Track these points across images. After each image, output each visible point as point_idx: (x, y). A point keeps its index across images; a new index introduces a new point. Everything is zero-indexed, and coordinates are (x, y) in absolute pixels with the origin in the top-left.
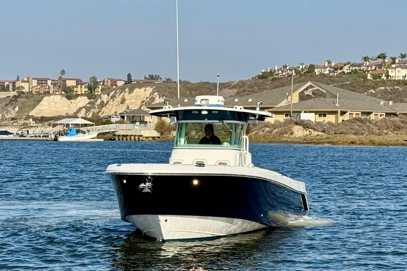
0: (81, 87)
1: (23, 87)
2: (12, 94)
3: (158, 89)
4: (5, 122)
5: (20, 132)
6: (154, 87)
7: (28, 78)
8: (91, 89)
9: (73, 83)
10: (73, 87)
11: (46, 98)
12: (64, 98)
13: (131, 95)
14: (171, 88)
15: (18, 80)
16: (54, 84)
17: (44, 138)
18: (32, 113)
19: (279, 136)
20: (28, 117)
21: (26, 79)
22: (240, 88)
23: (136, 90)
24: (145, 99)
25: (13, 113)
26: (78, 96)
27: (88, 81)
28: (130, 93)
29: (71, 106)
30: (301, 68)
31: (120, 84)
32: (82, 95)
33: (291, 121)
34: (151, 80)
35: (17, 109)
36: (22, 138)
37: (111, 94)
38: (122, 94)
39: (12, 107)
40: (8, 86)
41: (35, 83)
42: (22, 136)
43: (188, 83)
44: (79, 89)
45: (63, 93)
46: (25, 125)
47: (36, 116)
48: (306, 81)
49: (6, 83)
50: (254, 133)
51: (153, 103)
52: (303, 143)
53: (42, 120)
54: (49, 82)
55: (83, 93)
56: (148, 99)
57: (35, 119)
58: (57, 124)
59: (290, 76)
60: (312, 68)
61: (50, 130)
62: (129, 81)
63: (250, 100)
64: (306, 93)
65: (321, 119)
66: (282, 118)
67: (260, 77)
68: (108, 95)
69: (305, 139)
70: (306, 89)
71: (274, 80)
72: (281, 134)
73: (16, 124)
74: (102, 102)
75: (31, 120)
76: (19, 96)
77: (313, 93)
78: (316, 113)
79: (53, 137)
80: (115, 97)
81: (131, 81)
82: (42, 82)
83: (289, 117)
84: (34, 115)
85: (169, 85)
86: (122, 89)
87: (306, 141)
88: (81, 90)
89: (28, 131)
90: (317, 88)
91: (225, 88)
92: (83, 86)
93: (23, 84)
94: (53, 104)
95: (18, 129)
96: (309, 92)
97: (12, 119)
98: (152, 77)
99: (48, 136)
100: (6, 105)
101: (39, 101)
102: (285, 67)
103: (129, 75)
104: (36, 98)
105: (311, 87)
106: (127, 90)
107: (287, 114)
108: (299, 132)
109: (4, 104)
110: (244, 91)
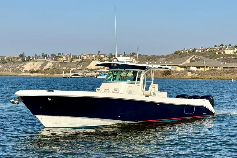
0: (106, 57)
1: (84, 58)
2: (80, 60)
4: (77, 71)
5: (83, 75)
6: (134, 57)
8: (110, 58)
9: (103, 56)
11: (93, 62)
14: (141, 58)
15: (82, 55)
16: (96, 56)
17: (92, 77)
19: (182, 76)
20: (86, 69)
21: (85, 54)
22: (167, 58)
25: (80, 67)
27: (109, 55)
30: (190, 49)
31: (121, 56)
32: (106, 60)
33: (187, 70)
35: (82, 66)
36: (84, 77)
39: (80, 65)
40: (78, 57)
41: (88, 56)
43: (147, 56)
44: (105, 58)
45: (99, 60)
46: (85, 72)
47: (89, 68)
48: (192, 55)
49: (78, 56)
50: (172, 75)
52: (191, 79)
53: (91, 70)
54: (94, 56)
57: (88, 70)
58: (97, 72)
59: (186, 53)
60: (195, 50)
61: (94, 74)
63: (171, 62)
64: (193, 59)
65: (198, 70)
66: (183, 69)
67: (175, 53)
69: (192, 77)
70: (193, 58)
71: (180, 54)
72: (183, 75)
73: (81, 72)
75: (87, 70)
76: (82, 61)
77: (195, 60)
78: (196, 67)
79: (95, 76)
81: (125, 55)
82: (91, 55)
83: (186, 69)
85: (140, 56)
87: (192, 78)
88: (106, 59)
89: (86, 74)
90: (197, 57)
91: (161, 58)
93: (84, 56)
94: (95, 64)
96: (194, 59)
97: (80, 70)
98: (133, 54)
100: (78, 64)
101: (90, 63)
102: (184, 49)
103: (124, 53)
104: (89, 62)
105: (194, 57)
107: (185, 67)
108: (190, 74)
110: (169, 59)
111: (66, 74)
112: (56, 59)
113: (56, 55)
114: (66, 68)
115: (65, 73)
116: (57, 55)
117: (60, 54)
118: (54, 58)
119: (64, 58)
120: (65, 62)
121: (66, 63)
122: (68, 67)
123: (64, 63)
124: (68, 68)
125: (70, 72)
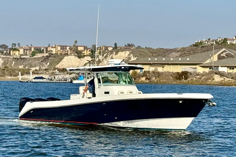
0: (87, 51)
1: (52, 51)
2: (46, 55)
3: (133, 53)
4: (41, 72)
5: (50, 78)
6: (131, 51)
7: (55, 45)
8: (93, 51)
9: (82, 48)
10: (82, 51)
11: (66, 57)
12: (76, 58)
13: (117, 56)
14: (141, 52)
15: (49, 46)
16: (71, 49)
17: (64, 81)
19: (205, 81)
20: (55, 69)
21: (54, 46)
22: (182, 52)
23: (120, 53)
24: (125, 58)
25: (46, 66)
26: (85, 56)
27: (91, 47)
28: (116, 55)
29: (81, 62)
30: (219, 40)
31: (110, 49)
32: (87, 55)
33: (213, 72)
34: (129, 47)
35: (48, 64)
36: (51, 81)
37: (105, 55)
38: (111, 55)
39: (46, 62)
40: (43, 50)
41: (59, 48)
42: (51, 80)
43: (151, 48)
44: (85, 52)
45: (76, 54)
46: (53, 74)
48: (222, 48)
49: (42, 48)
50: (190, 79)
51: (130, 61)
52: (220, 85)
53: (64, 70)
54: (68, 48)
55: (88, 54)
56: (127, 58)
57: (59, 70)
58: (72, 73)
59: (213, 45)
60: (225, 40)
61: (68, 77)
62: (116, 47)
63: (188, 59)
65: (231, 71)
66: (207, 70)
67: (194, 45)
68: (103, 56)
69: (221, 83)
70: (222, 53)
71: (203, 47)
72: (207, 79)
73: (47, 73)
74: (99, 60)
75: (56, 70)
76: (50, 56)
77: (226, 55)
78: (228, 67)
79: (70, 80)
80: (107, 57)
81: (117, 48)
82: (63, 48)
83: (211, 70)
84: (59, 67)
85: (139, 50)
86: (111, 52)
88: (87, 53)
89: (55, 77)
90: (228, 52)
91: (173, 52)
92: (88, 50)
93: (52, 49)
94: (70, 61)
95: (49, 76)
96: (224, 55)
97: (46, 70)
98: (129, 45)
99: (67, 80)
100: (42, 62)
101: (62, 59)
102: (209, 39)
103: (116, 44)
104: (60, 57)
106: (114, 53)
107: (210, 67)
109: (41, 60)
110: (185, 53)
111: (23, 77)
112: (8, 53)
113: (8, 47)
114: (25, 67)
115: (22, 75)
116: (10, 47)
117: (15, 46)
118: (5, 52)
119: (21, 51)
120: (22, 57)
121: (24, 58)
123: (21, 59)
124: (27, 68)
125: (30, 74)
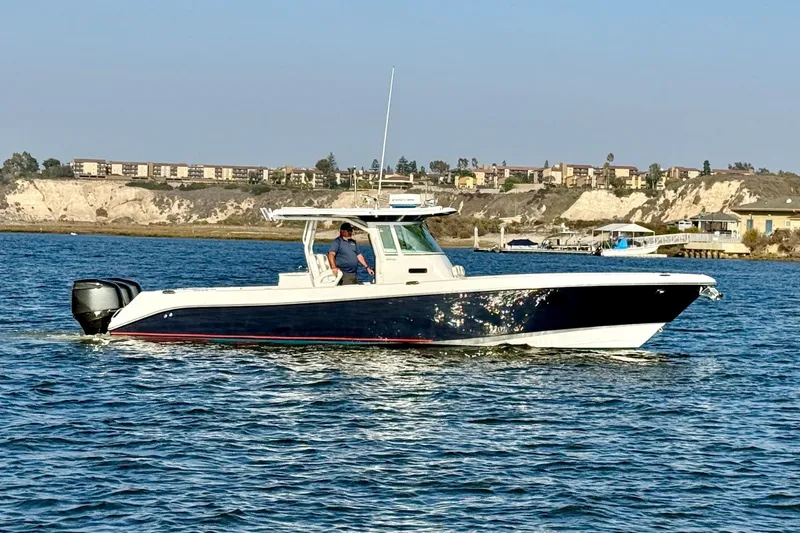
0: (637, 179)
1: (553, 178)
2: (538, 186)
3: (748, 184)
4: (526, 227)
5: (547, 242)
6: (743, 181)
7: (561, 165)
8: (652, 181)
9: (625, 173)
10: (625, 178)
11: (586, 194)
12: (611, 195)
13: (709, 191)
14: (767, 182)
15: (547, 167)
16: (597, 174)
17: (581, 252)
18: (567, 215)
20: (559, 221)
21: (557, 166)
23: (717, 184)
24: (729, 198)
25: (538, 213)
26: (631, 191)
27: (647, 170)
28: (707, 189)
29: (622, 205)
31: (693, 175)
32: (637, 190)
34: (738, 170)
35: (544, 208)
36: (550, 251)
37: (680, 190)
38: (695, 191)
39: (537, 206)
40: (532, 175)
41: (570, 171)
42: (550, 247)
43: (793, 175)
44: (633, 181)
45: (611, 187)
46: (555, 232)
47: (570, 219)
49: (530, 172)
51: (741, 204)
53: (580, 225)
54: (591, 171)
55: (639, 187)
56: (733, 198)
57: (569, 224)
58: (600, 232)
61: (590, 240)
62: (706, 171)
68: (675, 191)
73: (542, 230)
74: (667, 201)
75: (563, 225)
76: (547, 191)
79: (594, 249)
80: (685, 193)
81: (709, 172)
82: (580, 170)
84: (568, 217)
85: (764, 178)
86: (696, 183)
88: (637, 184)
89: (558, 241)
92: (640, 178)
93: (553, 174)
94: (595, 203)
95: (544, 238)
97: (537, 223)
98: (739, 166)
99: (587, 249)
100: (528, 203)
101: (576, 198)
103: (707, 163)
104: (571, 194)
106: (703, 184)
109: (526, 201)
111: (484, 239)
112: (449, 181)
113: (448, 167)
114: (487, 215)
115: (481, 234)
116: (454, 166)
117: (466, 165)
118: (441, 179)
119: (481, 178)
120: (482, 191)
121: (486, 195)
122: (495, 211)
123: (480, 195)
124: (492, 217)
125: (499, 232)
